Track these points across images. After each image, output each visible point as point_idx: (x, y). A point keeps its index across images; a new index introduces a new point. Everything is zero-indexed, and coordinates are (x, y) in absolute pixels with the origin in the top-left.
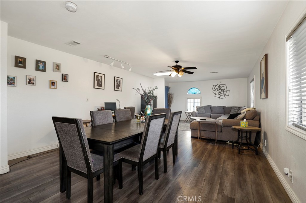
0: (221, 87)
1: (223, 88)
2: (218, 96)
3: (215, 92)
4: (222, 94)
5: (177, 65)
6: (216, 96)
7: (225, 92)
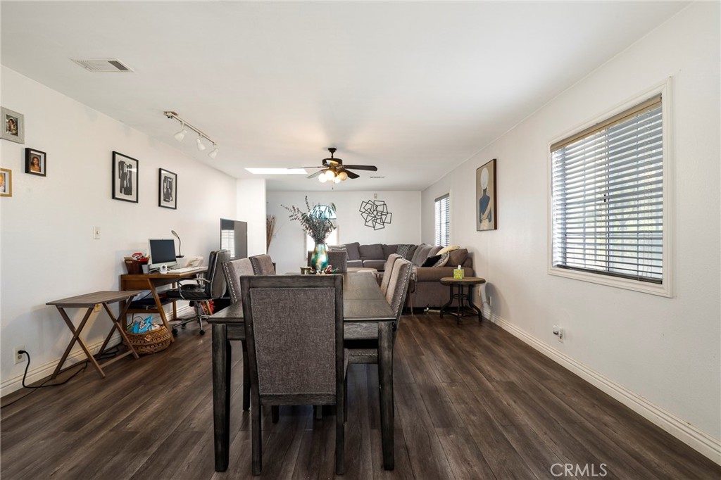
0: (377, 206)
1: (380, 209)
2: (370, 223)
3: (365, 215)
4: (378, 221)
5: (332, 157)
6: (367, 224)
7: (384, 217)
